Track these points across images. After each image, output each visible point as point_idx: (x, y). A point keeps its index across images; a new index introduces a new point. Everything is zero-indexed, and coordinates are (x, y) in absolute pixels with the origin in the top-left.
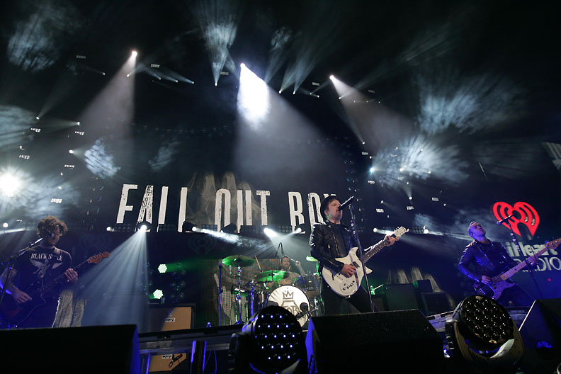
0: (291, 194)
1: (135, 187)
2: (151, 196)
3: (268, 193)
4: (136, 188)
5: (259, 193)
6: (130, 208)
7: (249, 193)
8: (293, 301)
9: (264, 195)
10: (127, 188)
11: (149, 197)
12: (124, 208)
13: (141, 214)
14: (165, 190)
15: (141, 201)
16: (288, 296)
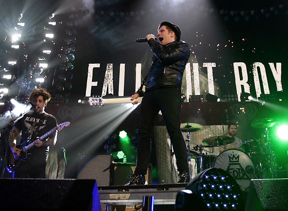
0: (236, 65)
1: (98, 65)
2: (111, 72)
3: (214, 65)
4: (99, 67)
5: (205, 65)
6: (95, 84)
7: (196, 66)
8: (239, 164)
9: (210, 66)
10: (91, 67)
11: (109, 73)
12: (90, 84)
13: (104, 88)
14: (122, 67)
15: (104, 77)
16: (234, 160)
